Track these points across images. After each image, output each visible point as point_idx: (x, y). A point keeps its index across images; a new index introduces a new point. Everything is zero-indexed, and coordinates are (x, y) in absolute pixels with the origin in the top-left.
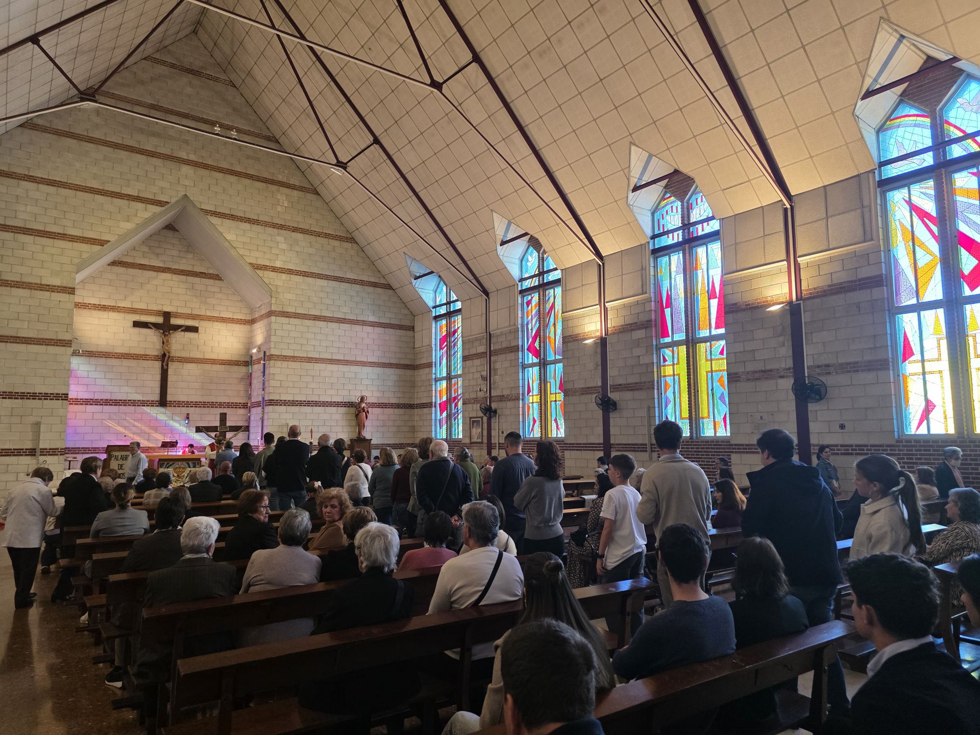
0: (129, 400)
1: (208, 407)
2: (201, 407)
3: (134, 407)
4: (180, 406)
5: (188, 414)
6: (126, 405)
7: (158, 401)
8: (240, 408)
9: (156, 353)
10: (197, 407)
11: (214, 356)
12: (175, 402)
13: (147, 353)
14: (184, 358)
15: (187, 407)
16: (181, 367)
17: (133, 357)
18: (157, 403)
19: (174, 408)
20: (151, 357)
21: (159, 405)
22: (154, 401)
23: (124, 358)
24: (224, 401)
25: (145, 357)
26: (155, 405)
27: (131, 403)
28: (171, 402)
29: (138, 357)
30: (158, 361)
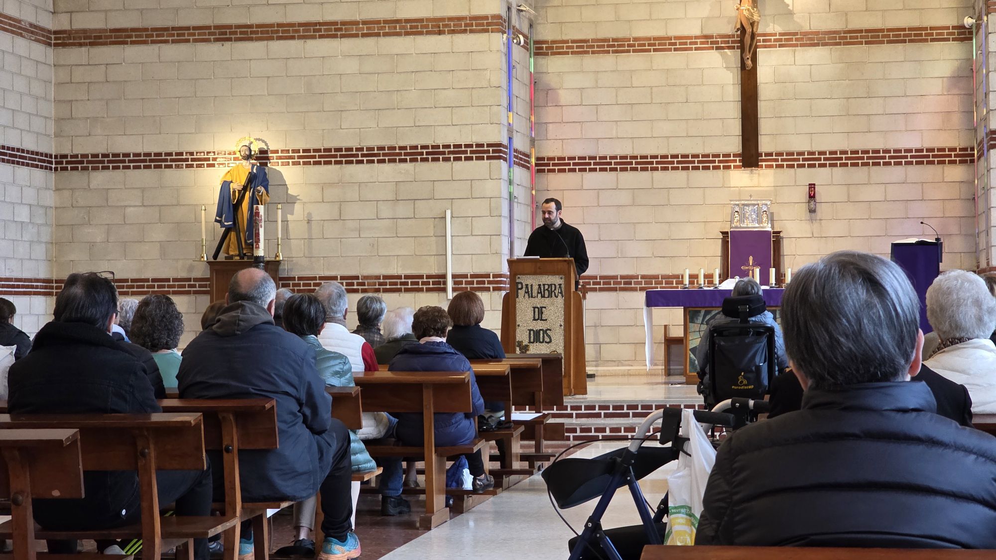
0: (673, 156)
1: (864, 164)
2: (846, 165)
3: (684, 173)
4: (792, 166)
5: (812, 186)
6: (666, 169)
9: (726, 30)
10: (835, 165)
11: (873, 23)
12: (781, 154)
13: (706, 32)
14: (795, 34)
15: (810, 166)
16: (791, 61)
17: (675, 44)
18: (738, 159)
19: (779, 170)
20: (714, 40)
21: (741, 164)
22: (729, 156)
23: (655, 50)
24: (908, 146)
25: (702, 43)
26: (732, 164)
27: (678, 162)
28: (771, 154)
29: (686, 44)
30: (733, 48)
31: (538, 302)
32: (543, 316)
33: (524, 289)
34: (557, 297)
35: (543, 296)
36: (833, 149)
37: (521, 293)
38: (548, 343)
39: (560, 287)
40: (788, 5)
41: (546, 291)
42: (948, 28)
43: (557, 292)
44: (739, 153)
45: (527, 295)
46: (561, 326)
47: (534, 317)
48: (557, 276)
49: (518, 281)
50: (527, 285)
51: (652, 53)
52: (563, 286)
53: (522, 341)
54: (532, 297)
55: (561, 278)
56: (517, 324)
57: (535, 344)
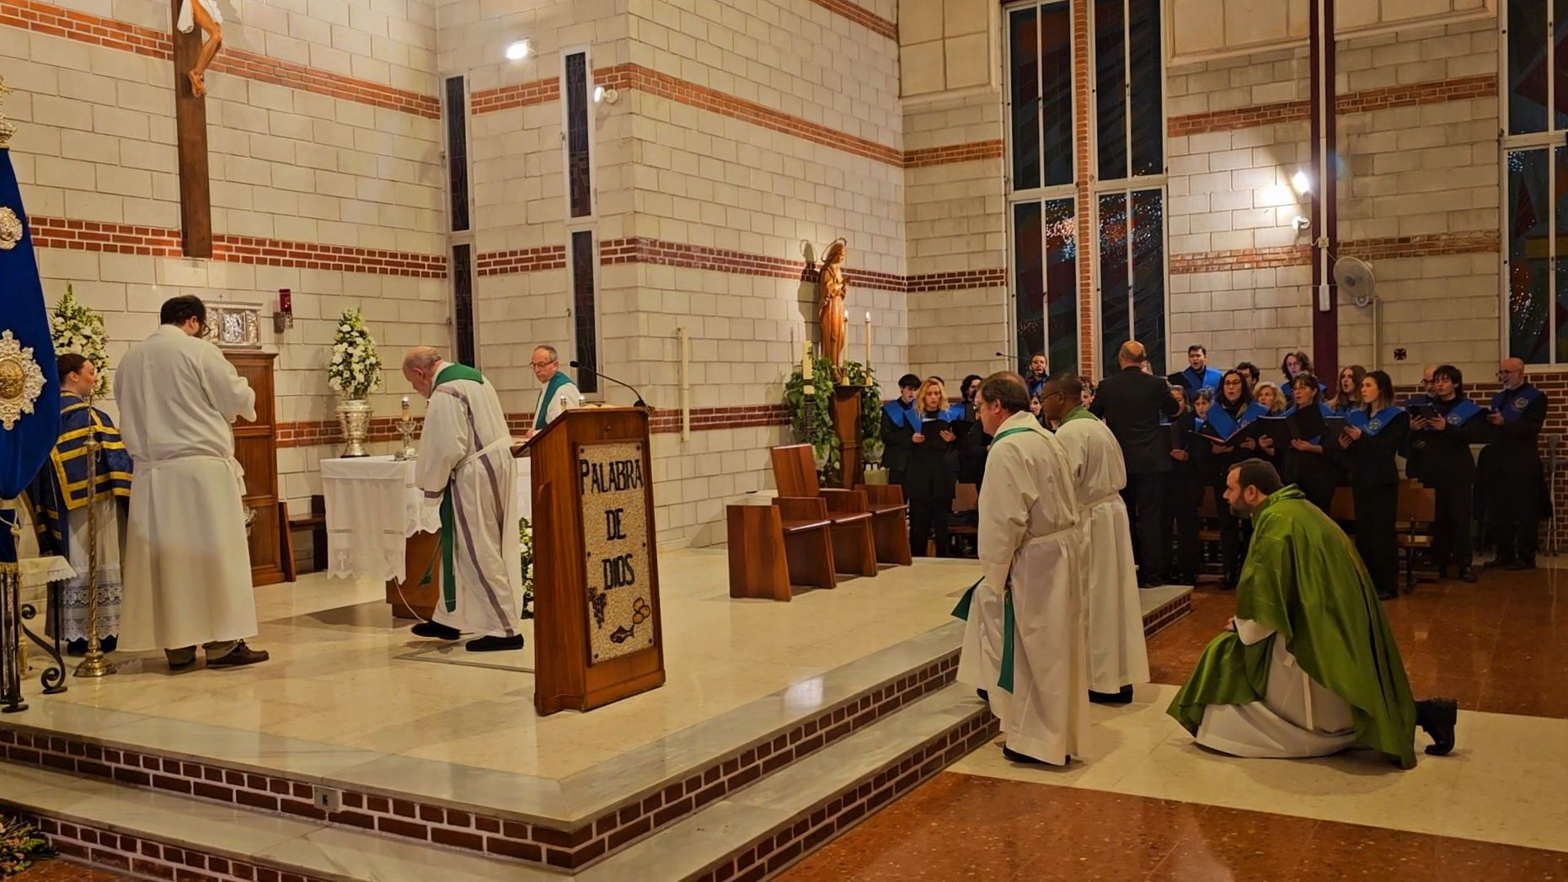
0: (76, 224)
2: (313, 266)
3: (92, 254)
4: (248, 260)
5: (285, 294)
6: (61, 245)
7: (176, 234)
8: (426, 275)
9: (151, 23)
11: (340, 68)
12: (235, 240)
13: (120, 18)
14: (247, 57)
15: (275, 263)
16: (243, 97)
17: (70, 25)
18: (175, 240)
19: (232, 263)
20: (133, 34)
21: (180, 249)
22: (162, 233)
23: (35, 27)
24: (383, 248)
25: (114, 35)
26: (167, 248)
27: (81, 235)
28: (221, 238)
29: (87, 29)
30: (162, 56)
31: (614, 499)
32: (621, 528)
33: (591, 474)
34: (635, 487)
35: (618, 488)
36: (301, 240)
37: (588, 481)
38: (630, 583)
39: (638, 467)
40: (235, 11)
41: (621, 476)
42: (415, 96)
43: (634, 476)
44: (176, 230)
45: (595, 486)
46: (644, 545)
47: (609, 532)
48: (633, 444)
49: (582, 457)
50: (594, 465)
51: (29, 31)
52: (641, 464)
53: (594, 589)
54: (604, 491)
55: (638, 448)
56: (587, 551)
57: (614, 589)
